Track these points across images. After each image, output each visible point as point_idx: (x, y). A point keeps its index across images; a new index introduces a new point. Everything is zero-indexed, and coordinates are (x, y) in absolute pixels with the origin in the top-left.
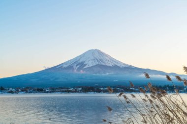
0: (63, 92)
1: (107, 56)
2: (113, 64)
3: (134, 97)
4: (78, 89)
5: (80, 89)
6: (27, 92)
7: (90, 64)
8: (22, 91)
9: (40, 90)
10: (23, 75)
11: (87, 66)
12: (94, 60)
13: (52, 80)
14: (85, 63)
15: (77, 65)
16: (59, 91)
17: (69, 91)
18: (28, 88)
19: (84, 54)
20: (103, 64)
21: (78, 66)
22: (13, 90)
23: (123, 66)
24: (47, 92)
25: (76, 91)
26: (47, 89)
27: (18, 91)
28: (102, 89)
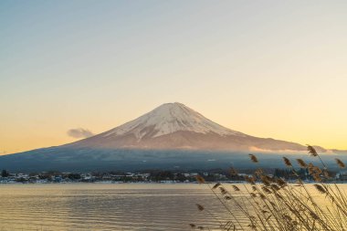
0: (116, 180)
1: (197, 115)
2: (207, 130)
3: (238, 189)
4: (142, 176)
5: (147, 175)
6: (50, 180)
7: (166, 129)
8: (42, 178)
9: (75, 177)
10: (43, 149)
11: (159, 134)
12: (173, 122)
13: (95, 157)
14: (156, 128)
15: (142, 132)
16: (108, 179)
17: (126, 180)
18: (52, 173)
19: (154, 111)
20: (189, 129)
21: (144, 134)
22: (25, 176)
23: (226, 133)
24: (87, 181)
25: (140, 180)
26: (88, 176)
27: (35, 179)
28: (187, 175)
